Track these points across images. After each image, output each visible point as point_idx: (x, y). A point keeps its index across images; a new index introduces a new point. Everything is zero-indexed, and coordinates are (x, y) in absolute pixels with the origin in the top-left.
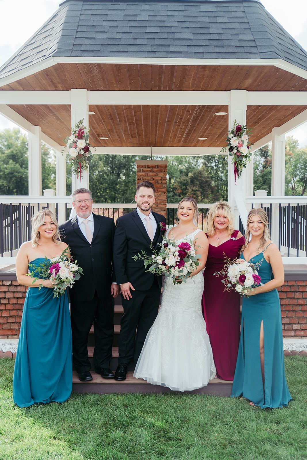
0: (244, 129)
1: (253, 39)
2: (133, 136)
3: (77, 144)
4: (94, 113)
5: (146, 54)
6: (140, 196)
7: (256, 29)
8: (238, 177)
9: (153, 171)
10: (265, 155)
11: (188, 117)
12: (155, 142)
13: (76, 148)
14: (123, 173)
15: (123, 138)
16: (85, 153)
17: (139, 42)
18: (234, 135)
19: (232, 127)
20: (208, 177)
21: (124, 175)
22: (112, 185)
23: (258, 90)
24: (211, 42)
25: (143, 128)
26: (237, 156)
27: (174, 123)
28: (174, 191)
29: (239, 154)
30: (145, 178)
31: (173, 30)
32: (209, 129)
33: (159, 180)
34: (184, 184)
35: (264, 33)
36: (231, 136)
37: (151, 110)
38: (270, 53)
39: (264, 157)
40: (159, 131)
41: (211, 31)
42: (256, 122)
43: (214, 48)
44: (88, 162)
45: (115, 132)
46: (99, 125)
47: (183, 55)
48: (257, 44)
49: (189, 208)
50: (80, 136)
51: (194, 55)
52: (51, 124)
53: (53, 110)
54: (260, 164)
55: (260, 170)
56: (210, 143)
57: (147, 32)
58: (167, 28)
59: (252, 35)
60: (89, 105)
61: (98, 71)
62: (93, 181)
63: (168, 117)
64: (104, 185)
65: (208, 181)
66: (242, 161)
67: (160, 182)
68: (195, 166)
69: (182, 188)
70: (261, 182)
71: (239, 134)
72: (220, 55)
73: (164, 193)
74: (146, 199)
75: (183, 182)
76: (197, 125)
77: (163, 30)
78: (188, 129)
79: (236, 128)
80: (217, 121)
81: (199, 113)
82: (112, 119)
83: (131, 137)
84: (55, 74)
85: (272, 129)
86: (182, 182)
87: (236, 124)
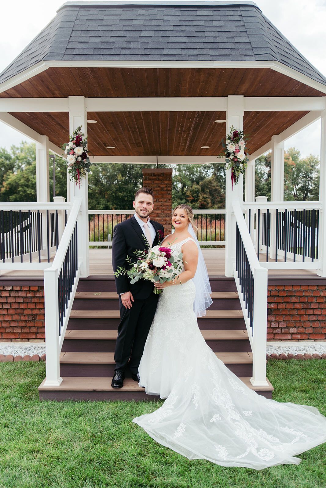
0: (241, 135)
1: (249, 42)
2: (138, 145)
3: (75, 151)
4: (97, 122)
5: (138, 57)
6: (138, 202)
7: (252, 32)
8: (235, 183)
9: (159, 179)
10: (270, 165)
11: (189, 125)
12: (160, 151)
13: (73, 155)
14: (140, 182)
15: (129, 146)
16: (83, 159)
17: (132, 45)
18: (231, 141)
19: (229, 133)
20: (217, 186)
21: (141, 183)
22: (130, 193)
23: (255, 95)
24: (206, 45)
25: (147, 137)
26: (234, 162)
27: (176, 132)
28: (186, 198)
29: (236, 160)
30: (151, 185)
31: (168, 34)
32: (210, 137)
33: (164, 187)
34: (196, 192)
35: (260, 35)
36: (228, 141)
37: (151, 118)
38: (265, 55)
39: (269, 167)
40: (162, 139)
41: (206, 34)
42: (256, 130)
43: (208, 51)
44: (86, 168)
45: (120, 141)
46: (103, 134)
47: (176, 58)
48: (253, 46)
49: (183, 215)
50: (78, 142)
51: (187, 58)
52: (58, 133)
53: (56, 119)
54: (265, 174)
55: (265, 179)
56: (213, 151)
57: (141, 35)
58: (162, 32)
59: (248, 38)
60: (88, 112)
61: (92, 76)
62: (112, 190)
63: (169, 125)
64: (123, 193)
65: (217, 189)
66: (239, 166)
67: (165, 189)
68: (205, 176)
69: (194, 196)
70: (266, 190)
71: (236, 139)
72: (214, 58)
73: (170, 200)
74: (145, 205)
75: (195, 190)
76: (199, 133)
77: (157, 34)
78: (190, 137)
79: (233, 134)
80: (217, 129)
81: (199, 121)
82: (115, 128)
83: (136, 146)
84: (50, 80)
85: (272, 137)
86: (193, 190)
87: (232, 129)
